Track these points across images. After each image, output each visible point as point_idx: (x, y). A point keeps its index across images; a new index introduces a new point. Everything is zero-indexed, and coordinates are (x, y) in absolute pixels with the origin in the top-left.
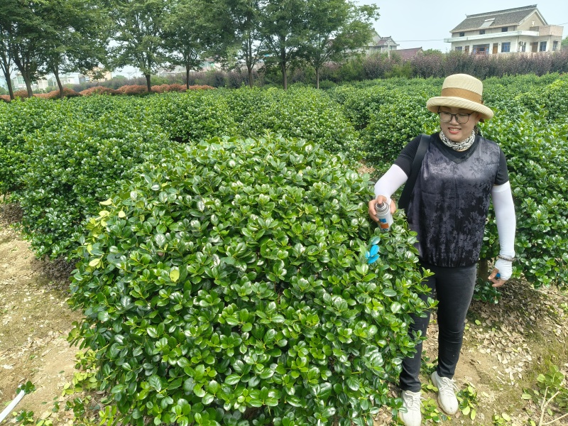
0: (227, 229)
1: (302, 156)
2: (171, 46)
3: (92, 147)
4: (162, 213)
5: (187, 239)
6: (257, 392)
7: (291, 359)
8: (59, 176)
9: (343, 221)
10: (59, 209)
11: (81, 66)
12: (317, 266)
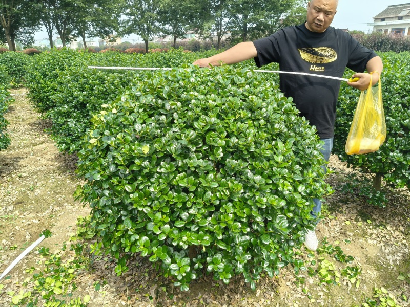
0: (185, 123)
1: (244, 79)
2: (164, 21)
3: (102, 78)
4: (141, 111)
5: (157, 128)
6: (196, 235)
7: (222, 214)
8: (77, 97)
9: (269, 125)
10: (76, 119)
11: (101, 33)
12: (245, 153)
